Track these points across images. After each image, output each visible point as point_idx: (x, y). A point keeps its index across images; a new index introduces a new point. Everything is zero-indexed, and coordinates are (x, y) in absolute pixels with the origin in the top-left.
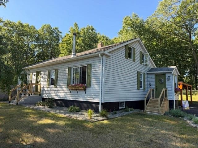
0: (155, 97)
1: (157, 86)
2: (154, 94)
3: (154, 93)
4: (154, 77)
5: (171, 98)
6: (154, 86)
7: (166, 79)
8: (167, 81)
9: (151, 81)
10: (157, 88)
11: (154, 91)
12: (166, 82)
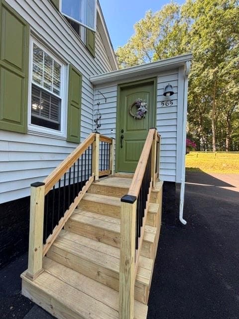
0: (113, 169)
1: (122, 131)
2: (113, 158)
3: (113, 153)
4: (115, 94)
5: (173, 173)
6: (114, 131)
7: (159, 99)
8: (159, 105)
9: (100, 107)
10: (122, 138)
11: (113, 148)
12: (158, 111)
